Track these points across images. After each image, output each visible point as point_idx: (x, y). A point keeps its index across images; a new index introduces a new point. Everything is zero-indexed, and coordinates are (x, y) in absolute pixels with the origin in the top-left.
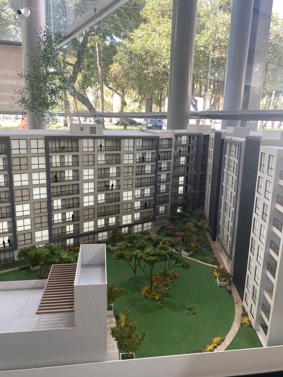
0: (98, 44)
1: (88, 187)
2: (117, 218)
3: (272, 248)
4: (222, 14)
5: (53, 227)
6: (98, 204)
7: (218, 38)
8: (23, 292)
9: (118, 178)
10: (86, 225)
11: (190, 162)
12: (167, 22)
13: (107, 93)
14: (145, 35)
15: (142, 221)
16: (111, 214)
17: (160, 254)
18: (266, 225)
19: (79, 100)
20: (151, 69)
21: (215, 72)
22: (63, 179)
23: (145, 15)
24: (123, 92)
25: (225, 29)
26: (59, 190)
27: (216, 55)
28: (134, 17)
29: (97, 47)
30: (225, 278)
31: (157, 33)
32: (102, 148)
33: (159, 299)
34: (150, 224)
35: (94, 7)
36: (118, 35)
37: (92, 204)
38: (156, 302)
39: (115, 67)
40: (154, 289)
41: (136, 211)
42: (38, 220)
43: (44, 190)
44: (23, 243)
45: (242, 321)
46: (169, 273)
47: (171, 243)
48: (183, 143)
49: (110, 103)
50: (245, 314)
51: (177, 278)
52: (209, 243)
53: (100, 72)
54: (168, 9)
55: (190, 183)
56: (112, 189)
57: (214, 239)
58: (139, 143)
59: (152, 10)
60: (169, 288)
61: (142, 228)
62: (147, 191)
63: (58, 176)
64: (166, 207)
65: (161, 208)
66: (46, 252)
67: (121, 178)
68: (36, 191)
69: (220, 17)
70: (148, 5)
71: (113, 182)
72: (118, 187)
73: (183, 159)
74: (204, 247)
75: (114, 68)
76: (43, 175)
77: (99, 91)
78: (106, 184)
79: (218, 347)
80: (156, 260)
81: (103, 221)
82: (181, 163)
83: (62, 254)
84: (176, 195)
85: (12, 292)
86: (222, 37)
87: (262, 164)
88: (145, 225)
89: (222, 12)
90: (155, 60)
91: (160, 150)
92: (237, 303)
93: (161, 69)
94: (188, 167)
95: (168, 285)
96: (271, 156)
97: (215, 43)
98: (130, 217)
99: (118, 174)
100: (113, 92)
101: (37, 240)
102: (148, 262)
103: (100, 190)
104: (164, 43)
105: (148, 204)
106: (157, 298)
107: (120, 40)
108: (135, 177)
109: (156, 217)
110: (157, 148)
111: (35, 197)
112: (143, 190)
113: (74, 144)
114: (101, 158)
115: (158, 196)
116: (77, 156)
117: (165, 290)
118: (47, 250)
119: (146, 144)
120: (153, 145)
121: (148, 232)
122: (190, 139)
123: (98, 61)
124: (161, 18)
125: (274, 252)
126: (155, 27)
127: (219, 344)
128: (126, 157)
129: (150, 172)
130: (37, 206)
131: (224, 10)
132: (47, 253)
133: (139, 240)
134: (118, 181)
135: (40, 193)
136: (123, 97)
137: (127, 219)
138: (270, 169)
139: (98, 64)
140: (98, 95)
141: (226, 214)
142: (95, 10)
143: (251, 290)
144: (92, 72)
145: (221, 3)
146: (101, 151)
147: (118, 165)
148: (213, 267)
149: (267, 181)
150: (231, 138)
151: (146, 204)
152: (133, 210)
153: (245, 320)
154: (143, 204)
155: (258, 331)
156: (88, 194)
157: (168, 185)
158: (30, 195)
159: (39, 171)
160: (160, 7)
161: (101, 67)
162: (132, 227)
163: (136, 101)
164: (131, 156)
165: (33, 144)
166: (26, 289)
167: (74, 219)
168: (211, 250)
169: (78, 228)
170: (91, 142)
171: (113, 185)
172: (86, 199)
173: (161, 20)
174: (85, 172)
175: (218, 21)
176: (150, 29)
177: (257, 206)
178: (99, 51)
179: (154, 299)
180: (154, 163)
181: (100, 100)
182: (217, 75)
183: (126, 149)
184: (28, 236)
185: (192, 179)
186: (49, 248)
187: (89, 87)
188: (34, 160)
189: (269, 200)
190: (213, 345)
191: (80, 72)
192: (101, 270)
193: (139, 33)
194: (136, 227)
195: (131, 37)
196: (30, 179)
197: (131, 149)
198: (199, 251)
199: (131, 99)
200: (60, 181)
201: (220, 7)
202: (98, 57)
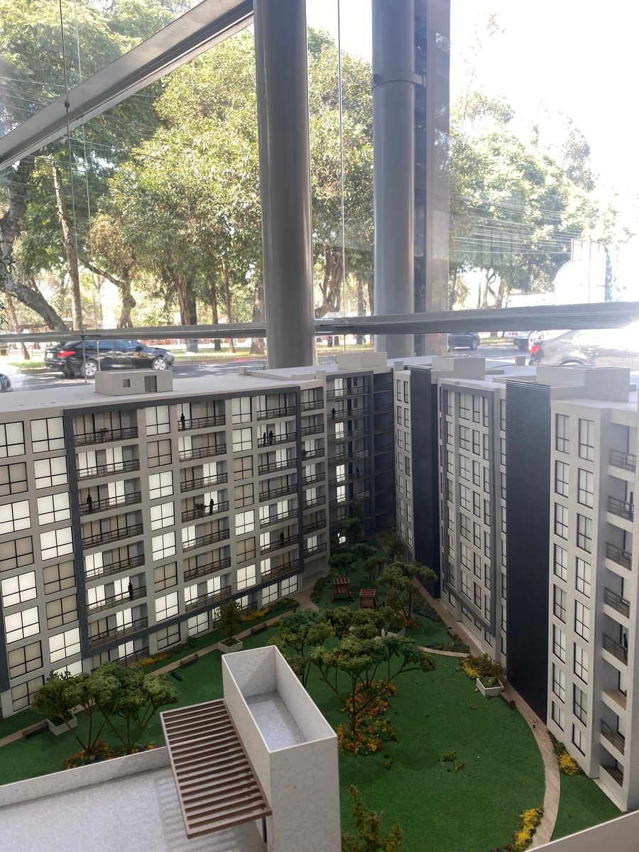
0: (58, 172)
1: (161, 515)
2: (225, 578)
3: (608, 601)
4: (331, 112)
5: (91, 618)
6: (184, 551)
7: (327, 160)
8: (97, 793)
9: (222, 486)
10: (160, 603)
11: (355, 433)
12: (217, 126)
13: (85, 280)
14: (171, 153)
15: (277, 576)
16: (211, 570)
17: (372, 650)
18: (593, 558)
19: (21, 299)
20: (193, 225)
21: (330, 229)
22: (103, 504)
23: (165, 112)
24: (126, 276)
25: (339, 141)
26: (96, 531)
27: (328, 194)
28: (138, 114)
29: (55, 178)
30: (494, 678)
31: (194, 149)
32: (186, 422)
33: (378, 749)
34: (293, 579)
35: (65, 98)
36: (105, 154)
37: (170, 552)
38: (372, 756)
39: (103, 223)
40: (360, 728)
41: (264, 554)
42: (54, 609)
43: (65, 535)
44: (21, 669)
45: (559, 764)
46: (376, 686)
47: (376, 619)
48: (337, 394)
49: (94, 303)
50: (559, 749)
51: (396, 694)
52: (429, 605)
53: (66, 235)
54: (215, 101)
55: (358, 477)
56: (211, 513)
57: (437, 595)
58: (260, 404)
59: (180, 101)
60: (388, 720)
61: (279, 591)
62: (282, 507)
63: (94, 498)
64: (320, 537)
65: (309, 540)
66: (110, 684)
67: (229, 485)
68: (47, 539)
69: (328, 119)
70: (170, 91)
71: (210, 497)
72: (224, 505)
73: (339, 427)
74: (423, 615)
75: (99, 226)
76: (63, 500)
77: (68, 276)
78: (197, 501)
79: (538, 829)
80: (368, 663)
81: (194, 588)
82: (337, 437)
83: (147, 683)
84: (334, 505)
85: (71, 796)
86: (335, 158)
87: (561, 435)
88: (285, 583)
89: (328, 107)
90: (201, 206)
91: (304, 414)
92: (534, 727)
93: (215, 225)
94: (350, 444)
95: (383, 714)
96: (582, 421)
97: (324, 170)
98: (251, 570)
99: (222, 477)
100: (99, 279)
101: (54, 657)
102: (348, 670)
103: (186, 519)
104: (213, 168)
105: (286, 536)
106: (374, 747)
107: (111, 165)
108: (257, 479)
109: (306, 561)
110: (296, 410)
111: (46, 555)
112: (273, 507)
113: (126, 422)
114: (184, 445)
115: (306, 513)
116: (133, 448)
117: (383, 725)
118: (112, 678)
119: (274, 404)
120: (287, 406)
121: (292, 600)
122: (349, 386)
123: (61, 211)
124: (201, 119)
125: (617, 610)
126: (191, 137)
127: (537, 824)
128: (236, 436)
129: (285, 464)
130: (51, 575)
131: (333, 104)
132: (114, 686)
133: (310, 623)
134: (222, 493)
135: (56, 544)
136: (125, 289)
137: (246, 577)
138: (586, 447)
139: (60, 216)
140: (65, 287)
141: (462, 539)
142: (67, 105)
143: (566, 695)
144: (47, 235)
145: (324, 90)
146: (184, 429)
147: (221, 458)
148: (459, 658)
149: (579, 469)
150: (458, 383)
151: (282, 535)
152: (258, 554)
153: (565, 762)
154: (277, 538)
155: (598, 778)
156: (162, 531)
157: (320, 487)
158: (34, 552)
159: (51, 491)
160: (199, 96)
161: (67, 224)
162: (259, 592)
163: (156, 295)
164: (246, 434)
165: (38, 430)
166: (101, 783)
167: (134, 595)
168: (440, 620)
169: (143, 613)
170: (162, 412)
171: (212, 502)
172: (157, 543)
173: (202, 122)
174: (154, 481)
175: (323, 126)
176: (178, 140)
177: (559, 519)
178: (62, 187)
179: (365, 751)
180: (293, 444)
181: (70, 296)
182: (333, 234)
183: (236, 420)
184: (33, 652)
185: (361, 468)
186: (113, 674)
187: (43, 270)
188: (41, 468)
189: (592, 508)
190: (527, 829)
191: (19, 235)
192: (277, 706)
193: (156, 148)
194: (265, 591)
195: (138, 157)
196: (34, 514)
197: (246, 418)
198: (416, 628)
199: (144, 293)
200: (99, 510)
201: (325, 99)
202: (59, 200)
